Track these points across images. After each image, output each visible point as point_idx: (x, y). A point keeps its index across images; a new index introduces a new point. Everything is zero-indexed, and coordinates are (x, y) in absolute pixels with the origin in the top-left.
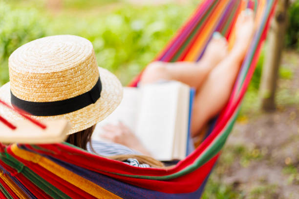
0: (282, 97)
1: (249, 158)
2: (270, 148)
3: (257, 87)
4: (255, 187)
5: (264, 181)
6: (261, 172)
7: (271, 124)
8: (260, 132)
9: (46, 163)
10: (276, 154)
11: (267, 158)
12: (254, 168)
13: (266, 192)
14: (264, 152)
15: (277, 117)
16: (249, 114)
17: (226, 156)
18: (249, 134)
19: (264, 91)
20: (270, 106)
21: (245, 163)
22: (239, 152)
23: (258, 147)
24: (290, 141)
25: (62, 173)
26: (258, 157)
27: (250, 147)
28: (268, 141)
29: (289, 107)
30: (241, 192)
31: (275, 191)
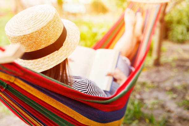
0: (163, 59)
1: (149, 87)
2: (159, 83)
3: (151, 55)
4: (152, 101)
5: (157, 98)
6: (155, 94)
7: (158, 72)
8: (153, 75)
9: (19, 83)
10: (162, 85)
11: (158, 87)
12: (151, 92)
13: (158, 104)
14: (156, 84)
15: (161, 68)
16: (148, 67)
17: (138, 86)
18: (148, 76)
19: (154, 56)
20: (157, 63)
21: (147, 90)
22: (143, 84)
23: (153, 82)
24: (168, 79)
26: (154, 87)
27: (149, 82)
28: (157, 79)
29: (166, 64)
30: (145, 104)
31: (163, 103)
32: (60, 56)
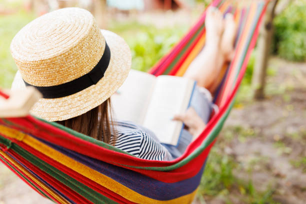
0: (269, 89)
1: (246, 136)
2: (262, 128)
3: (250, 82)
4: (251, 158)
5: (258, 154)
6: (256, 146)
7: (261, 109)
8: (254, 115)
10: (267, 132)
11: (260, 136)
12: (249, 143)
13: (260, 163)
14: (257, 131)
15: (266, 104)
16: (244, 102)
17: (227, 134)
18: (245, 117)
19: (256, 84)
20: (260, 96)
21: (242, 140)
22: (237, 131)
23: (252, 127)
24: (277, 122)
25: (51, 153)
26: (253, 135)
27: (246, 127)
28: (260, 122)
29: (275, 97)
30: (239, 163)
31: (268, 161)
32: (99, 94)
